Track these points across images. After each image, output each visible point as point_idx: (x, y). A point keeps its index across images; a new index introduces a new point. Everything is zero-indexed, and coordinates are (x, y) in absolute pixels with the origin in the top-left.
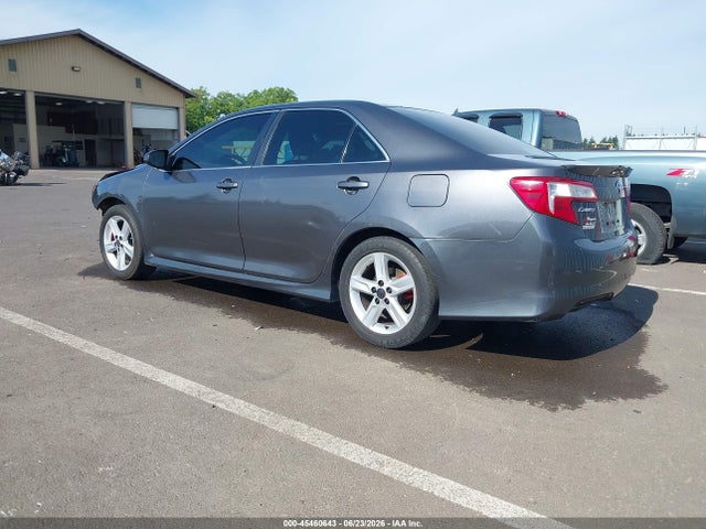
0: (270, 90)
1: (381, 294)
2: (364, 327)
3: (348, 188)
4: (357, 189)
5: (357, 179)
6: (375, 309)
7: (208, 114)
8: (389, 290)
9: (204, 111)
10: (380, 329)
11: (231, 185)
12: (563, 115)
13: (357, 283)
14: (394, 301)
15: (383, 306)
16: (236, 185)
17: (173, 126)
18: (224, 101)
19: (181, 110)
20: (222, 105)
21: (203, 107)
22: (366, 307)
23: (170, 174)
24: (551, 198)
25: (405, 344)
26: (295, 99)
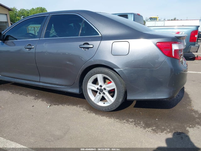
0: (38, 8)
1: (101, 90)
2: (94, 103)
3: (84, 48)
4: (88, 48)
5: (88, 44)
6: (99, 96)
7: (18, 16)
8: (105, 89)
9: (16, 15)
10: (101, 104)
11: (31, 47)
12: (139, 15)
13: (90, 86)
14: (107, 93)
15: (102, 95)
16: (33, 47)
17: (5, 20)
18: (22, 12)
19: (8, 15)
20: (22, 13)
21: (15, 14)
22: (95, 96)
23: (4, 42)
24: (173, 50)
25: (112, 110)
26: (46, 11)
